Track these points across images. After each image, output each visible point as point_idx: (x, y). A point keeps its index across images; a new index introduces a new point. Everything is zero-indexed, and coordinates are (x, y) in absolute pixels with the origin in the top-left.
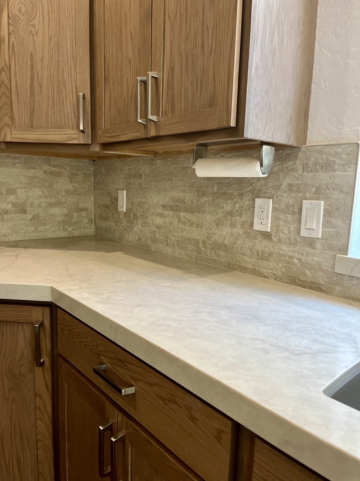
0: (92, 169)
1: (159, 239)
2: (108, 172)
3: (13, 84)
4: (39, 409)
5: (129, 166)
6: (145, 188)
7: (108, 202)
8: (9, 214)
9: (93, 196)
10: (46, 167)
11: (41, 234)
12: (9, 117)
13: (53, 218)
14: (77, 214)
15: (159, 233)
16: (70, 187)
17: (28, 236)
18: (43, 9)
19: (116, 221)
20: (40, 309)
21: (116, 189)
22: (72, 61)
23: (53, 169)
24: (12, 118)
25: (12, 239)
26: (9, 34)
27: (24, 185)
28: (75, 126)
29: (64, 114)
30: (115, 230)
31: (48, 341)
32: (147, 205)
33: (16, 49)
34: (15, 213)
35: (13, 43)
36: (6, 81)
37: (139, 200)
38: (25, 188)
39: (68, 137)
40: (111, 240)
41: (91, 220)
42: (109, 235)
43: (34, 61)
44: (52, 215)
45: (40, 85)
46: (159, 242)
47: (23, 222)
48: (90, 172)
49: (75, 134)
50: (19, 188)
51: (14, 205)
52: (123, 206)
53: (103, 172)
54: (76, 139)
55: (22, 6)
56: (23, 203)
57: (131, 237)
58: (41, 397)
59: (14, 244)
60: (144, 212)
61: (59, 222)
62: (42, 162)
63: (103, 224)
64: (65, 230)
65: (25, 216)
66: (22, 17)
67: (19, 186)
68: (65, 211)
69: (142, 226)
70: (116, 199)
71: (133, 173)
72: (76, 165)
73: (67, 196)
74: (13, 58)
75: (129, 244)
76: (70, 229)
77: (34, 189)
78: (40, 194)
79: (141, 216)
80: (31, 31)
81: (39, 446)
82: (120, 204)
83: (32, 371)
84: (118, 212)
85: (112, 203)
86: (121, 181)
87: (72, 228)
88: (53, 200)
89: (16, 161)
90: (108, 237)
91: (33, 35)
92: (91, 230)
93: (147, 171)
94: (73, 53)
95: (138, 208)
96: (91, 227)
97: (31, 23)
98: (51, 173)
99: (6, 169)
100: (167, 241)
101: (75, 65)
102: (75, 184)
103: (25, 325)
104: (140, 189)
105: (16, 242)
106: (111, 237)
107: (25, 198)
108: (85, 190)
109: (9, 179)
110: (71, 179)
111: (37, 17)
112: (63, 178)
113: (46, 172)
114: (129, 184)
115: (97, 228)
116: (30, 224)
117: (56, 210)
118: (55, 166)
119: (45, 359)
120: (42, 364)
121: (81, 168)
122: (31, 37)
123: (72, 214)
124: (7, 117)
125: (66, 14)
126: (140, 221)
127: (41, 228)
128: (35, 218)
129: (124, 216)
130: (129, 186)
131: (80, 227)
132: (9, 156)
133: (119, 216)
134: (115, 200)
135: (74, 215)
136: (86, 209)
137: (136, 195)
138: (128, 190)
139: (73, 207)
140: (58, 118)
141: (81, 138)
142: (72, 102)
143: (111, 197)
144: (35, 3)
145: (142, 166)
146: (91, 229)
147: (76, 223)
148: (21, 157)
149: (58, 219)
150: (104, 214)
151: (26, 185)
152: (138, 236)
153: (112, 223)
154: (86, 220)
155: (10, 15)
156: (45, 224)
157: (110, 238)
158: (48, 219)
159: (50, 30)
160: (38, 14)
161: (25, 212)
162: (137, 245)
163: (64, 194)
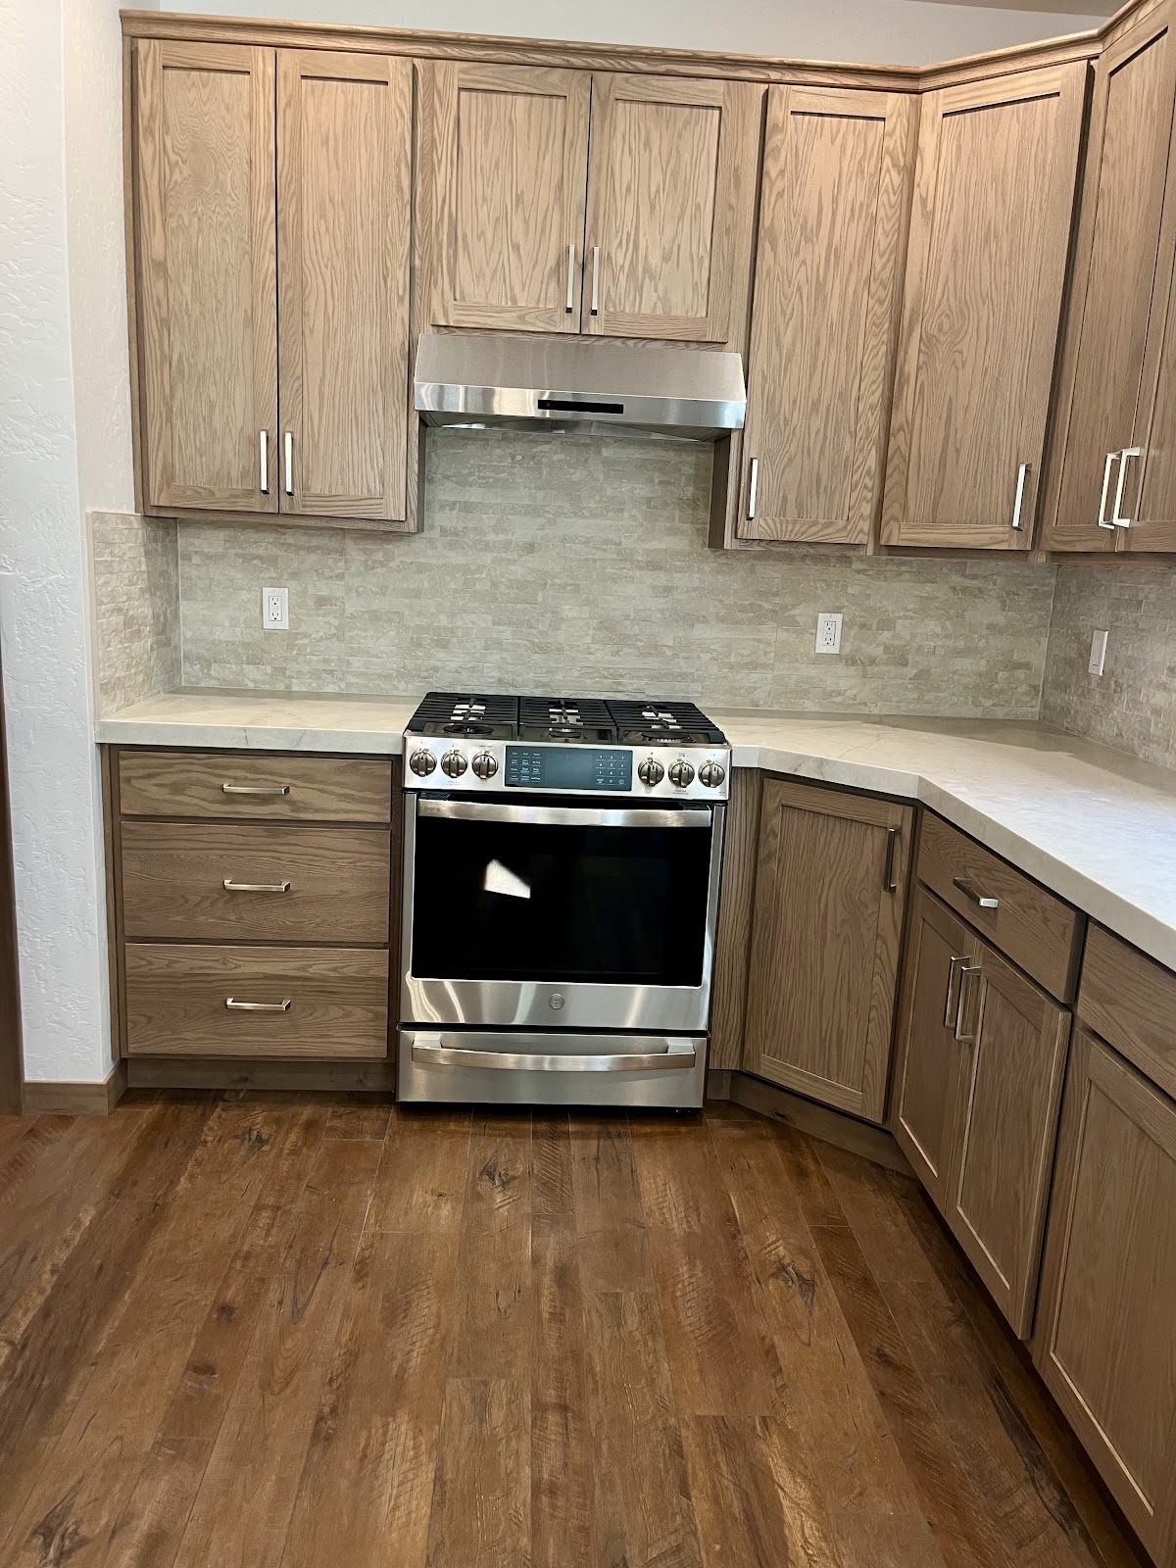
0: (1053, 581)
1: (1154, 736)
2: (1081, 592)
3: (914, 450)
4: (880, 959)
5: (1121, 582)
6: (1142, 630)
7: (1073, 654)
8: (877, 665)
9: (1047, 639)
10: (956, 579)
11: (928, 707)
12: (901, 504)
13: (955, 677)
14: (1007, 674)
15: (1156, 725)
16: (1000, 619)
17: (903, 709)
18: (979, 323)
19: (1083, 695)
20: (899, 808)
21: (1091, 627)
22: (1017, 409)
23: (968, 582)
24: (905, 507)
25: (875, 711)
26: (919, 368)
27: (910, 614)
28: (1007, 518)
29: (991, 499)
30: (1077, 712)
31: (905, 859)
32: (1141, 664)
33: (926, 392)
34: (887, 665)
35: (923, 382)
36: (903, 447)
37: (1130, 653)
38: (912, 618)
39: (991, 539)
40: (1067, 732)
41: (1035, 688)
42: (1065, 723)
43: (953, 412)
44: (954, 673)
45: (958, 451)
46: (1153, 742)
47: (900, 682)
48: (1047, 589)
49: (1004, 533)
50: (900, 618)
51: (887, 648)
52: (1098, 665)
53: (1073, 590)
54: (1004, 541)
55: (945, 320)
56: (905, 646)
57: (1105, 729)
58: (884, 941)
59: (878, 720)
60: (1134, 679)
61: (966, 687)
62: (950, 570)
63: (1057, 699)
64: (976, 704)
65: (905, 670)
66: (942, 338)
67: (902, 614)
68: (982, 665)
69: (1128, 707)
70: (1088, 649)
71: (1127, 597)
72: (1018, 575)
73: (991, 637)
74: (920, 407)
75: (1100, 742)
76: (988, 703)
77: (927, 622)
78: (938, 630)
79: (1129, 686)
80: (954, 362)
81: (871, 1016)
82: (1093, 660)
83: (877, 900)
84: (1088, 675)
85: (1081, 655)
86: (1103, 611)
87: (991, 702)
88: (961, 643)
89: (904, 569)
90: (1063, 725)
91: (957, 369)
92: (1032, 710)
93: (1152, 596)
94: (1021, 396)
95: (1126, 669)
96: (1034, 703)
97: (956, 348)
98: (964, 590)
99: (884, 584)
100: (1169, 741)
101: (1022, 414)
102: (1010, 613)
103: (875, 828)
104: (1134, 632)
105: (880, 716)
106: (1069, 727)
107: (908, 637)
108: (1030, 626)
109: (885, 602)
110: (1004, 603)
111: (968, 337)
112: (986, 600)
113: (954, 588)
114: (1116, 621)
115: (1045, 705)
116: (910, 686)
117: (965, 664)
118: (974, 577)
119: (898, 884)
120: (893, 890)
121: (1027, 580)
122: (953, 369)
123: (996, 675)
124: (897, 505)
125: (1018, 329)
126: (1125, 697)
127: (931, 696)
128: (923, 674)
129: (1098, 684)
130: (1116, 624)
131: (1008, 702)
132: (892, 560)
133: (1089, 684)
134: (1086, 650)
135: (1000, 675)
136: (1027, 666)
137: (1125, 642)
138: (1113, 630)
139: (1000, 658)
140: (980, 505)
141: (1015, 540)
142: (1006, 479)
143: (1080, 643)
144: (966, 313)
145: (1146, 584)
146: (1032, 707)
147: (1002, 691)
148: (911, 562)
149: (966, 680)
150: (1062, 678)
151: (915, 613)
152: (1118, 728)
153: (1075, 698)
154: (1023, 689)
155: (924, 336)
156: (938, 689)
157: (1067, 728)
158: (945, 679)
159: (987, 357)
160: (970, 330)
161: (905, 664)
162: (1114, 745)
163: (985, 632)
